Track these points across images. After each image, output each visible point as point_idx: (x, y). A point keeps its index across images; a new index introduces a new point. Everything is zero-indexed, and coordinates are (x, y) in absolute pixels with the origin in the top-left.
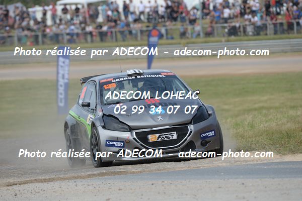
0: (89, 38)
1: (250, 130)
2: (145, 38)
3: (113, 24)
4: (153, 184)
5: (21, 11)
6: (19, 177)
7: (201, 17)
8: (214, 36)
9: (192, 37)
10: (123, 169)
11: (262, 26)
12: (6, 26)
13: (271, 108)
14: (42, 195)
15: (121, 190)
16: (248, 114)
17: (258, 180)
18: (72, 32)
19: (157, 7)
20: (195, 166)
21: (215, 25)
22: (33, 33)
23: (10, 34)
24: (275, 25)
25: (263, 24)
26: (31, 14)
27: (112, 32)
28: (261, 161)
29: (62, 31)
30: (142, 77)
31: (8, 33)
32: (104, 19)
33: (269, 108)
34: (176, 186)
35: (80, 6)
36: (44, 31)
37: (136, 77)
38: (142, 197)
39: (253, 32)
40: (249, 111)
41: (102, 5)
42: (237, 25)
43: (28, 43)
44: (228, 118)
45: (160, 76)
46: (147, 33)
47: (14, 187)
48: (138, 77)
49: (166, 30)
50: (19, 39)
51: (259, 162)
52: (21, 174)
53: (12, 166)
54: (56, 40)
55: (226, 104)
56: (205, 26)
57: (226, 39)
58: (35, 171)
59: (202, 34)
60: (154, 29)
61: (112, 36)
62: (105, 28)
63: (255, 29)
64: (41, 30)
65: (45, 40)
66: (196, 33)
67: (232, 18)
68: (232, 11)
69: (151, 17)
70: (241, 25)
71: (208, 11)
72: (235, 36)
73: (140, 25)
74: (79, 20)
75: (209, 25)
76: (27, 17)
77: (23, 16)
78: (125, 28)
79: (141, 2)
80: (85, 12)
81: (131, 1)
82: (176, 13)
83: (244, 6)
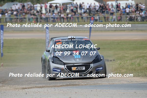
0: (62, 20)
1: (138, 67)
2: (89, 21)
3: (74, 14)
4: (92, 91)
5: (30, 6)
6: (28, 85)
8: (122, 21)
9: (111, 21)
11: (145, 17)
12: (23, 13)
14: (39, 94)
15: (77, 93)
16: (137, 59)
17: (142, 91)
18: (54, 17)
19: (95, 6)
21: (122, 16)
22: (36, 17)
26: (35, 7)
27: (73, 18)
28: (144, 82)
29: (49, 16)
30: (74, 40)
31: (24, 16)
32: (70, 11)
34: (103, 92)
35: (58, 5)
36: (41, 16)
37: (71, 40)
38: (86, 97)
39: (140, 20)
40: (138, 57)
41: (69, 5)
42: (133, 16)
43: (33, 21)
44: (128, 61)
46: (90, 18)
47: (26, 90)
49: (99, 17)
50: (29, 19)
52: (29, 83)
53: (25, 80)
54: (47, 20)
55: (127, 54)
56: (118, 16)
57: (127, 22)
58: (35, 82)
59: (116, 20)
60: (92, 16)
61: (73, 19)
62: (70, 16)
63: (141, 18)
64: (39, 15)
65: (41, 20)
66: (113, 20)
67: (131, 13)
68: (131, 10)
69: (92, 11)
70: (135, 16)
71: (119, 9)
72: (132, 21)
73: (87, 15)
74: (58, 11)
75: (119, 16)
76: (33, 9)
77: (31, 9)
78: (80, 16)
79: (88, 4)
80: (61, 7)
81: (83, 3)
82: (104, 9)
83: (137, 7)
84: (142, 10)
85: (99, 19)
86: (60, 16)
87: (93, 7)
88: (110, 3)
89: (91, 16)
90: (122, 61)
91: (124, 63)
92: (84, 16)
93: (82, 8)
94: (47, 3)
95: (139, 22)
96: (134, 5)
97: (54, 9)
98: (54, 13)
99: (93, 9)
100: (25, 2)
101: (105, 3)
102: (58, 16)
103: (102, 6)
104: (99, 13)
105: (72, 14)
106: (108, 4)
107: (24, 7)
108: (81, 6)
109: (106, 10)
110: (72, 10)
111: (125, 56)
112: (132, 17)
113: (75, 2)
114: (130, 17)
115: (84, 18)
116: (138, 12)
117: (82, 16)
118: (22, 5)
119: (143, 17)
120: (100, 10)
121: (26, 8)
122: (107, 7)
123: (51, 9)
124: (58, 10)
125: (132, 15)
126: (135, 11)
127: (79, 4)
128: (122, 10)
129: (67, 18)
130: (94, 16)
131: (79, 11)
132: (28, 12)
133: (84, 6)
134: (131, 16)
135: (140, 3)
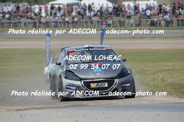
0: (67, 24)
1: (162, 83)
2: (100, 26)
3: (81, 17)
4: (103, 113)
5: (26, 8)
6: (23, 106)
7: (134, 15)
8: (141, 26)
9: (128, 26)
10: (86, 103)
12: (18, 16)
13: (174, 70)
14: (37, 117)
15: (85, 115)
16: (160, 73)
17: (167, 113)
18: (56, 21)
19: (108, 8)
20: (129, 103)
21: (142, 20)
22: (33, 21)
23: (20, 21)
24: (178, 21)
25: (171, 20)
26: (32, 9)
27: (80, 22)
28: (169, 101)
29: (50, 20)
30: (93, 49)
31: (19, 20)
32: (76, 14)
33: (173, 70)
34: (117, 114)
35: (61, 6)
36: (40, 20)
37: (89, 49)
38: (97, 120)
39: (164, 24)
40: (161, 71)
41: (75, 6)
42: (156, 20)
43: (30, 27)
44: (149, 75)
45: (103, 49)
46: (101, 23)
47: (21, 111)
48: (90, 49)
49: (113, 22)
50: (25, 24)
51: (167, 102)
52: (25, 104)
53: (19, 99)
54: (47, 25)
55: (147, 67)
56: (136, 20)
57: (148, 28)
58: (33, 103)
59: (134, 25)
60: (104, 20)
61: (80, 24)
62: (76, 19)
63: (166, 23)
64: (38, 19)
65: (40, 25)
66: (131, 24)
67: (153, 16)
68: (152, 12)
69: (104, 13)
70: (158, 20)
71: (138, 11)
72: (154, 26)
73: (97, 18)
74: (61, 14)
75: (138, 19)
76: (30, 11)
77: (28, 10)
78: (88, 19)
79: (99, 5)
80: (65, 9)
81: (93, 4)
82: (119, 11)
83: (160, 9)
84: (166, 13)
85: (113, 24)
86: (64, 19)
87: (105, 9)
88: (126, 4)
89: (102, 20)
90: (142, 76)
91: (144, 79)
92: (94, 20)
93: (91, 10)
94: (48, 4)
95: (163, 28)
96: (156, 6)
97: (57, 11)
98: (57, 16)
99: (105, 11)
100: (20, 3)
101: (120, 4)
102: (61, 20)
103: (116, 7)
104: (112, 16)
105: (78, 17)
106: (124, 5)
107: (19, 9)
108: (90, 7)
109: (121, 12)
110: (79, 13)
111: (145, 70)
112: (154, 22)
113: (82, 3)
114: (152, 21)
115: (94, 22)
116: (162, 15)
117: (92, 21)
118: (17, 6)
119: (168, 21)
120: (114, 12)
121: (21, 9)
122: (123, 9)
123: (53, 11)
124: (62, 12)
125: (154, 18)
126: (158, 14)
127: (87, 5)
128: (141, 12)
129: (73, 22)
130: (106, 20)
131: (88, 13)
132: (23, 14)
133: (94, 7)
134: (152, 19)
135: (164, 4)
